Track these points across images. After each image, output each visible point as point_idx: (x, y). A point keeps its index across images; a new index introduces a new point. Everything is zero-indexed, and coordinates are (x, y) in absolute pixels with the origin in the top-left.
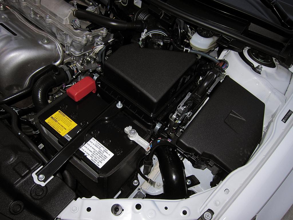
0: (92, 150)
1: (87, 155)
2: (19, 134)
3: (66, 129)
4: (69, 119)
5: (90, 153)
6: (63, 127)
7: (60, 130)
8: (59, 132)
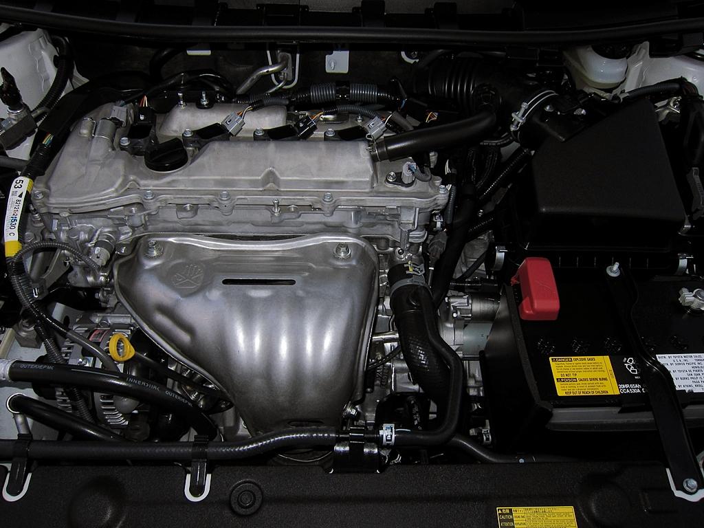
0: (685, 375)
1: (690, 388)
2: (522, 461)
3: (605, 379)
4: (585, 359)
5: (690, 382)
6: (597, 379)
7: (601, 389)
8: (604, 392)
